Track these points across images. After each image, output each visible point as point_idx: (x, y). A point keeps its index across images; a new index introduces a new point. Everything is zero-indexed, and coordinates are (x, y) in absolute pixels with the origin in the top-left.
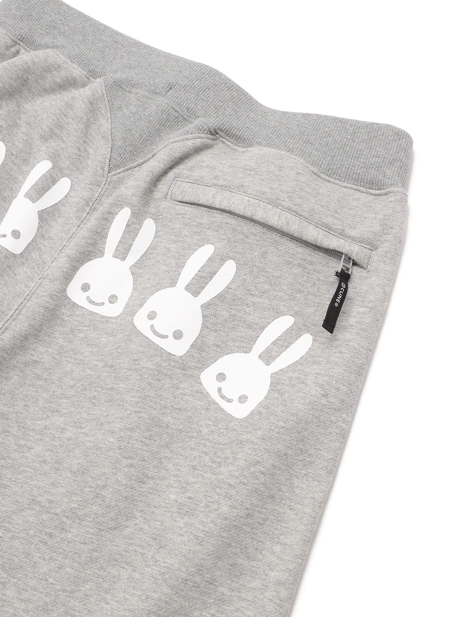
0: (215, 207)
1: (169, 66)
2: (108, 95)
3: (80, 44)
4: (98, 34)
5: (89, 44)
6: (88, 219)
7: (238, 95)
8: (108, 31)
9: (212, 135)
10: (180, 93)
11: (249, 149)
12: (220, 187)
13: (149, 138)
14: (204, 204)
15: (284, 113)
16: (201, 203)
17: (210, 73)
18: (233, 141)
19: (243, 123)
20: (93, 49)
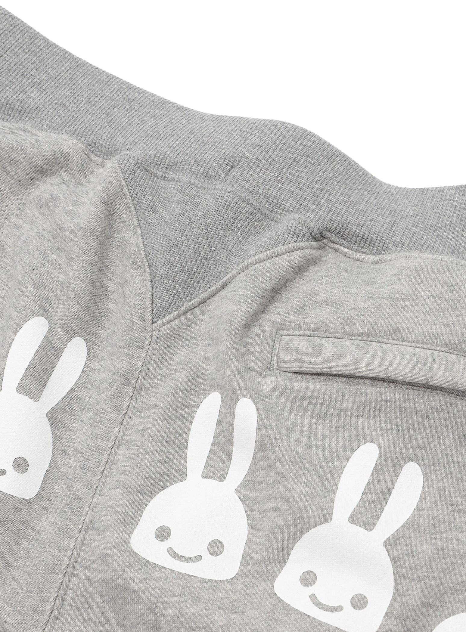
0: (360, 375)
1: (224, 132)
2: (130, 188)
3: (67, 104)
4: (97, 87)
5: (83, 103)
6: (134, 407)
7: (344, 169)
8: (114, 83)
9: (316, 241)
10: (251, 173)
11: (385, 257)
12: (359, 336)
13: (210, 254)
14: (340, 373)
15: (423, 191)
16: (335, 372)
17: (294, 134)
18: (352, 245)
19: (363, 214)
20: (90, 110)
